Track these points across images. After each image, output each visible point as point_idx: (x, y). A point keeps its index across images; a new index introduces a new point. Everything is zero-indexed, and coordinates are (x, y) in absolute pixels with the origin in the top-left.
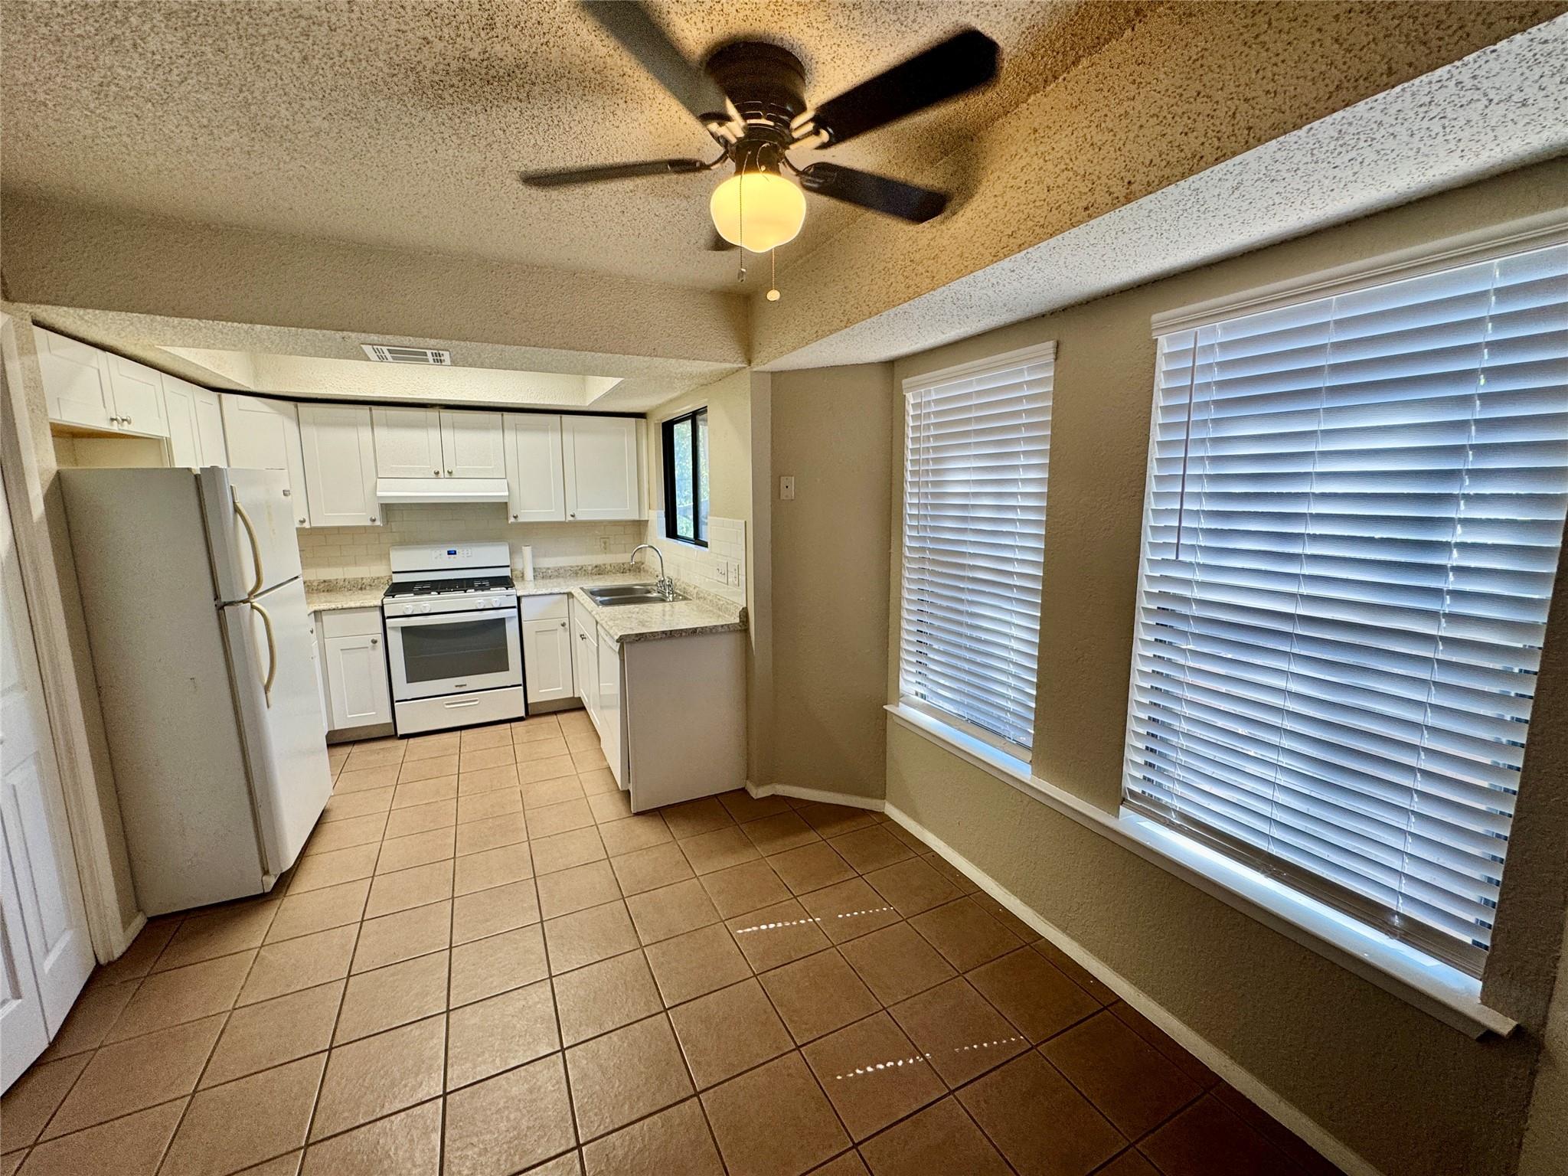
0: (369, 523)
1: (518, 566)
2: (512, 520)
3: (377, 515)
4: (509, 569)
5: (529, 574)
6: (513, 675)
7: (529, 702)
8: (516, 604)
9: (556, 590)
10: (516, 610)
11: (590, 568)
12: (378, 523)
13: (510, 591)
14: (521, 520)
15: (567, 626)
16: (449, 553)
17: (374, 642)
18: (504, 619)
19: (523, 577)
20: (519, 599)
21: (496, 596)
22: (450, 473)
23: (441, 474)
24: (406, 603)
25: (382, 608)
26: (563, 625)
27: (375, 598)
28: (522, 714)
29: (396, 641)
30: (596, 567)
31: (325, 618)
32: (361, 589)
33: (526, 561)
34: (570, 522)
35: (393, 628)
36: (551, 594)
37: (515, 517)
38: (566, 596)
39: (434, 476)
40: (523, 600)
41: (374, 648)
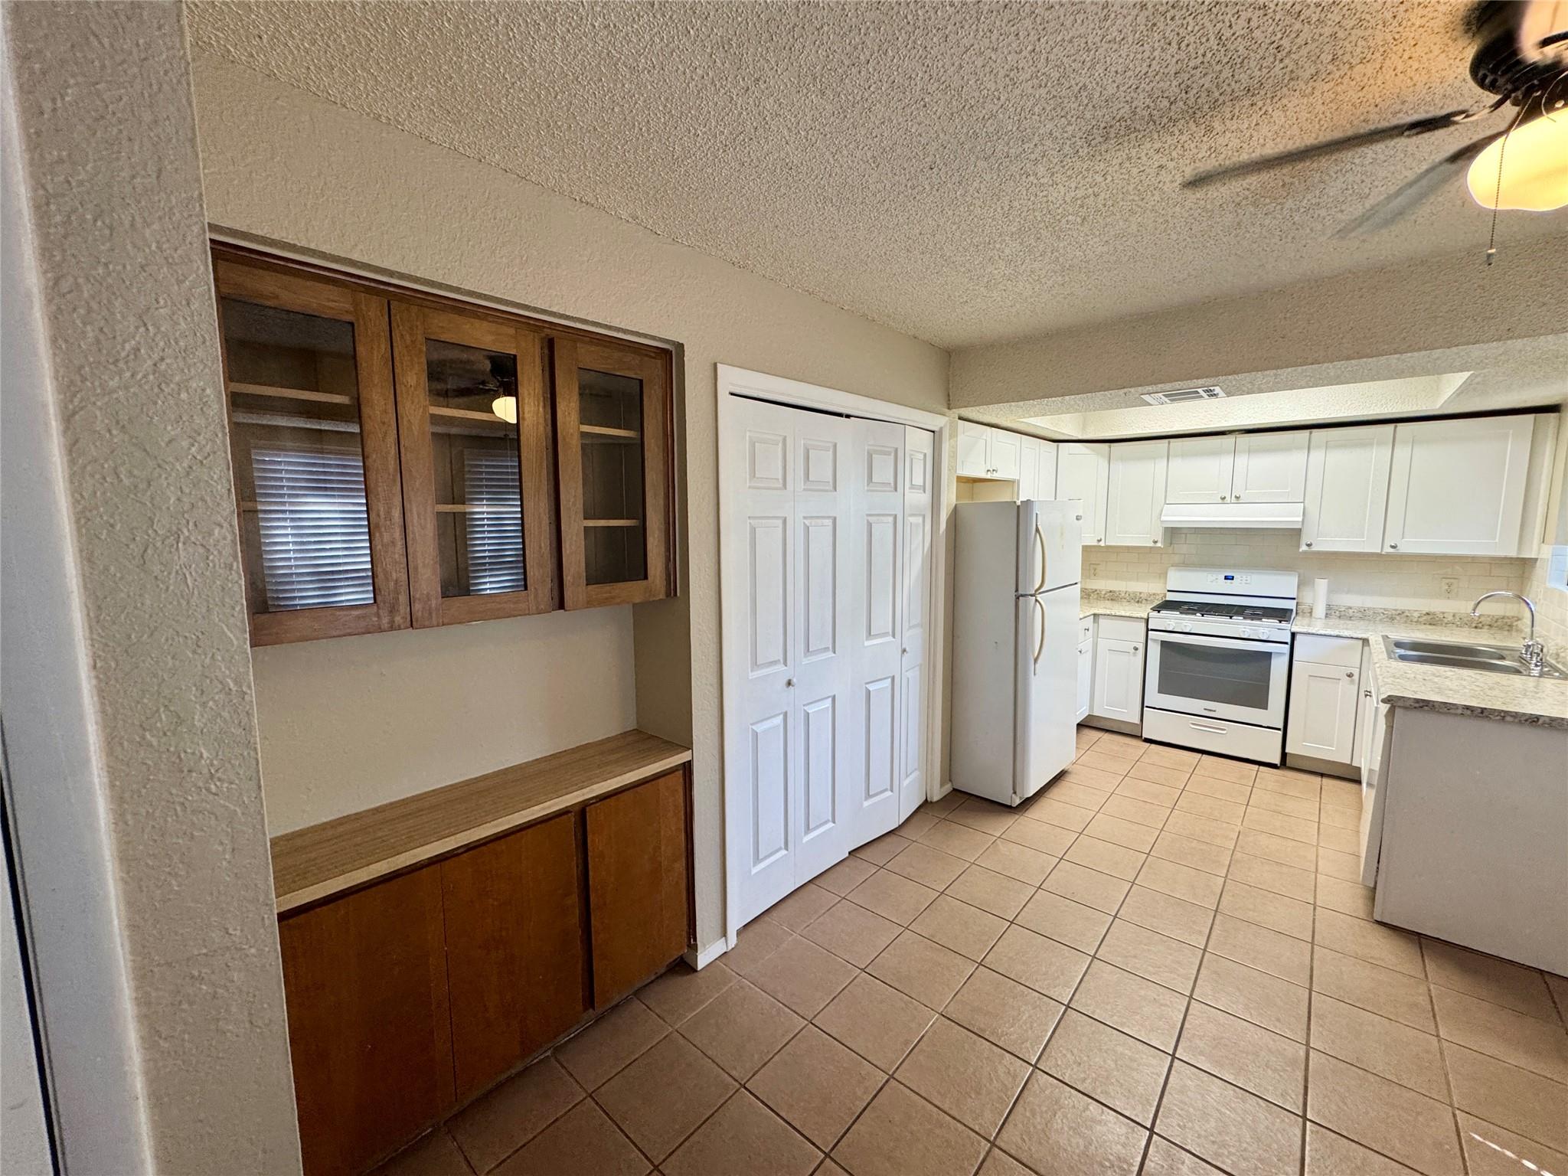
0: (1152, 545)
1: (1307, 598)
2: (1304, 548)
3: (1159, 537)
4: (1295, 601)
5: (1320, 610)
6: (1273, 714)
7: (1287, 751)
8: (1289, 640)
9: (1346, 633)
10: (1288, 647)
11: (1416, 615)
12: (1159, 545)
13: (1284, 625)
14: (1314, 548)
15: (1356, 677)
16: (1226, 578)
17: (1136, 649)
18: (1271, 653)
19: (1311, 613)
20: (1293, 635)
21: (1267, 628)
22: (1237, 498)
23: (1228, 499)
24: (1172, 620)
25: (1147, 621)
26: (1350, 675)
27: (1143, 611)
28: (1277, 761)
29: (1155, 652)
30: (1428, 614)
31: (1101, 621)
32: (1138, 602)
33: (1319, 594)
34: (1388, 555)
35: (1155, 640)
36: (1337, 636)
37: (1309, 545)
38: (1361, 642)
39: (1220, 501)
40: (1298, 638)
41: (1135, 654)
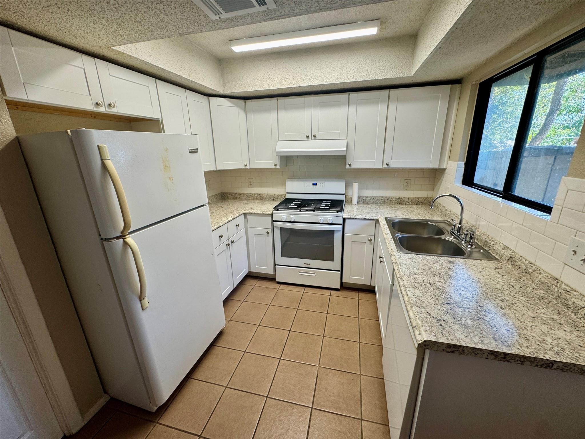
0: (274, 167)
1: (350, 194)
2: (347, 166)
3: (277, 163)
4: (344, 195)
5: (355, 200)
6: (336, 264)
7: (343, 281)
8: (342, 223)
9: (368, 217)
10: (341, 226)
11: (394, 199)
12: (278, 167)
13: (340, 214)
14: (353, 166)
15: (373, 241)
16: (314, 184)
17: (268, 233)
18: (334, 231)
19: (351, 201)
20: (344, 220)
21: (331, 216)
22: (315, 136)
23: (310, 137)
24: (284, 214)
25: (272, 215)
26: (370, 240)
27: (270, 209)
28: (338, 287)
29: (278, 234)
30: (399, 198)
31: (249, 217)
32: (273, 200)
33: (355, 191)
34: (385, 169)
35: (277, 227)
36: (365, 219)
37: (350, 165)
38: (375, 222)
39: (306, 139)
40: (347, 221)
41: (268, 236)
